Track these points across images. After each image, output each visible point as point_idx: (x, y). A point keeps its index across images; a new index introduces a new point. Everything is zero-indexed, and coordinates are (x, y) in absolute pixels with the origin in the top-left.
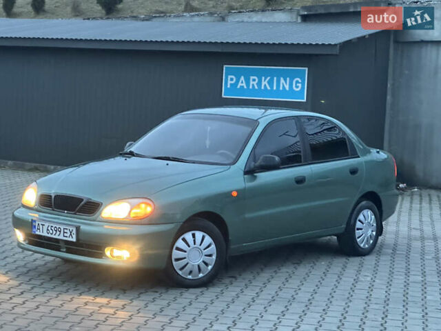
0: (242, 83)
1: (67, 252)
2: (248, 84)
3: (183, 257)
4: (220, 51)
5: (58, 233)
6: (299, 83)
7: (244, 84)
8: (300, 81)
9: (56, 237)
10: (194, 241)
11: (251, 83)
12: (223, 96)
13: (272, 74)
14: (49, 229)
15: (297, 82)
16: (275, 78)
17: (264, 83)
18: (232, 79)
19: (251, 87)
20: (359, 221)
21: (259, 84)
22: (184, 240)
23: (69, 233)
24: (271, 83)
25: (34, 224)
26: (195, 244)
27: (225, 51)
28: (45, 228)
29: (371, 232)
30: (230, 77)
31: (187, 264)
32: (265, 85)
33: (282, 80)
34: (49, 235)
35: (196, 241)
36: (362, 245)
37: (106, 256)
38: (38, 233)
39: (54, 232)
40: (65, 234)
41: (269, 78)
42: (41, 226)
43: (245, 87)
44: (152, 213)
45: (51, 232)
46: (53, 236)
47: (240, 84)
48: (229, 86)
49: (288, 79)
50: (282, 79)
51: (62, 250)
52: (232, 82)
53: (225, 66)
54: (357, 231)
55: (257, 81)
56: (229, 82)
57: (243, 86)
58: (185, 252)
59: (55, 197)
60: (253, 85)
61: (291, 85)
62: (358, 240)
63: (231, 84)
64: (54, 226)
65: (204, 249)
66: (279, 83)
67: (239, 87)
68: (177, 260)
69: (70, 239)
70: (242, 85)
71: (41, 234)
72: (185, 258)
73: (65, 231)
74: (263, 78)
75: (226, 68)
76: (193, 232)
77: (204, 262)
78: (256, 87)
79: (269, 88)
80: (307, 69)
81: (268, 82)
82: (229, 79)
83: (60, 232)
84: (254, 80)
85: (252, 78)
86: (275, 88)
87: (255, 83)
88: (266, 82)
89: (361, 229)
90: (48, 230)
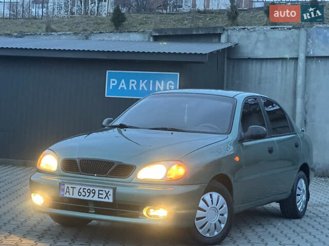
0: (123, 85)
1: (95, 213)
2: (128, 85)
3: (204, 216)
4: (106, 58)
5: (92, 195)
6: (172, 85)
7: (124, 86)
8: (173, 84)
9: (90, 198)
10: (212, 200)
11: (131, 85)
12: (106, 96)
13: (148, 78)
14: (81, 191)
15: (171, 84)
16: (151, 81)
17: (142, 85)
18: (114, 82)
19: (130, 88)
20: (298, 188)
21: (138, 86)
22: (204, 200)
23: (105, 195)
24: (148, 85)
25: (62, 187)
26: (212, 204)
27: (110, 58)
28: (76, 191)
29: (304, 198)
30: (112, 80)
31: (207, 222)
32: (143, 87)
33: (157, 83)
34: (82, 197)
35: (214, 201)
36: (299, 209)
37: (143, 215)
38: (67, 195)
39: (88, 194)
40: (100, 196)
41: (146, 81)
42: (71, 190)
43: (125, 88)
44: (185, 174)
45: (84, 194)
46: (85, 198)
47: (121, 86)
48: (111, 88)
49: (163, 82)
50: (157, 81)
51: (90, 211)
52: (114, 84)
53: (108, 72)
54: (297, 197)
55: (136, 83)
56: (112, 84)
57: (124, 88)
58: (205, 211)
59: (81, 161)
60: (132, 86)
61: (165, 86)
62: (298, 204)
63: (113, 86)
64: (87, 188)
65: (220, 209)
66: (155, 85)
67: (119, 88)
68: (198, 219)
69: (106, 200)
70: (123, 86)
71: (71, 196)
72: (205, 217)
73: (100, 192)
74: (141, 81)
75: (109, 72)
76: (211, 193)
77: (219, 221)
78: (135, 89)
79: (146, 89)
80: (179, 74)
81: (145, 84)
82: (111, 82)
83: (94, 193)
84: (133, 83)
85: (131, 81)
86: (151, 89)
87: (134, 85)
88: (143, 85)
89: (299, 195)
90: (79, 192)
